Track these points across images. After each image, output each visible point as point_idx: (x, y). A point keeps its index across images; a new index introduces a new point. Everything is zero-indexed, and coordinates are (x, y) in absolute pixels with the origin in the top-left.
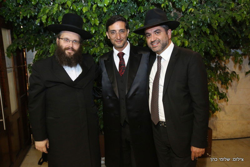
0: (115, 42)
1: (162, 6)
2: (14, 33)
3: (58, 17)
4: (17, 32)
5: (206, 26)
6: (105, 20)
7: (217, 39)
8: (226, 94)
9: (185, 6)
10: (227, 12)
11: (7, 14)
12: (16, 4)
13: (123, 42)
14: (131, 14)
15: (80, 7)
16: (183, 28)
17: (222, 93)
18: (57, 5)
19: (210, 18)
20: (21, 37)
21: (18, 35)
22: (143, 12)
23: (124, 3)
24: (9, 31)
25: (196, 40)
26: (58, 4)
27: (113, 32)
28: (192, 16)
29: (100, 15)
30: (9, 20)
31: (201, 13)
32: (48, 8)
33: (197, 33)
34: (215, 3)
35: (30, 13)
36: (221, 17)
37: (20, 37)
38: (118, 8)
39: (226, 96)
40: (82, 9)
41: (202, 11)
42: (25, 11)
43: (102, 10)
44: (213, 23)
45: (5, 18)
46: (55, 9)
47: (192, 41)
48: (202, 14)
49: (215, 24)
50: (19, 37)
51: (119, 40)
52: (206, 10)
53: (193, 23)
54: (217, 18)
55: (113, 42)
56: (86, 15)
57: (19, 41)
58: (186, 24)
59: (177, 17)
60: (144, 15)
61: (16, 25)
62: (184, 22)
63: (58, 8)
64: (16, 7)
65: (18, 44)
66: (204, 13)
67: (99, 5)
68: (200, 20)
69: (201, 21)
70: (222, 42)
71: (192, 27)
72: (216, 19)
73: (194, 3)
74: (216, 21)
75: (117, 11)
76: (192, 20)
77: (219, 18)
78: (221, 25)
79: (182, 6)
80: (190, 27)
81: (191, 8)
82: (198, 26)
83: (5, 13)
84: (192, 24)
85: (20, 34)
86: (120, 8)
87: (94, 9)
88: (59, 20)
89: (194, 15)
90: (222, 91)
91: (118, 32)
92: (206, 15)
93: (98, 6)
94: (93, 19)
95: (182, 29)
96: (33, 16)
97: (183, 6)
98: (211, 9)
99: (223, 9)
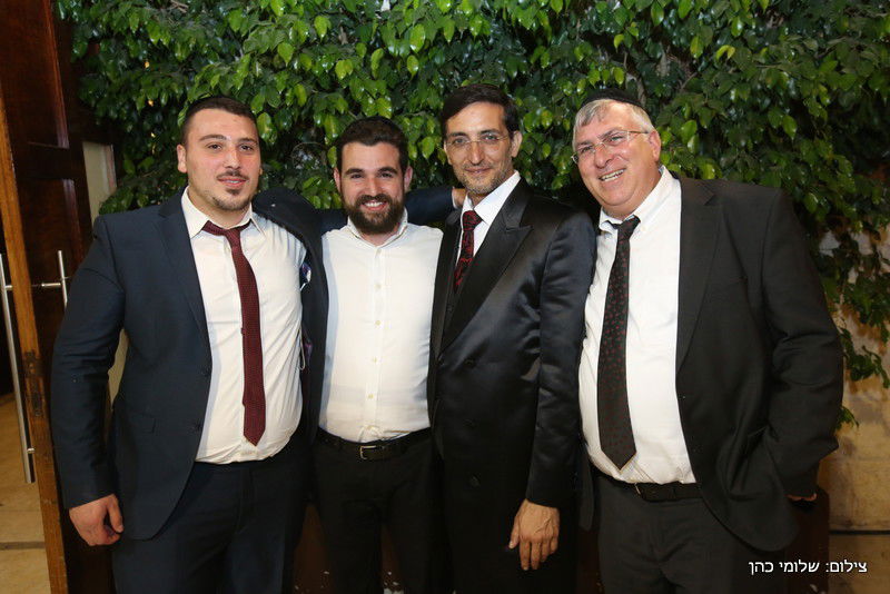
0: (466, 173)
1: (616, 43)
2: (125, 156)
3: (251, 97)
4: (136, 153)
5: (783, 108)
6: (416, 100)
7: (827, 157)
8: (879, 360)
9: (702, 39)
10: (866, 53)
11: (101, 97)
12: (127, 62)
13: (491, 175)
14: (509, 77)
15: (329, 59)
16: (694, 116)
17: (863, 353)
18: (245, 59)
19: (796, 79)
20: (146, 168)
21: (136, 162)
22: (548, 68)
23: (479, 37)
24: (110, 150)
25: (748, 159)
26: (248, 56)
27: (460, 141)
28: (730, 72)
29: (397, 85)
30: (107, 113)
31: (763, 61)
32: (219, 72)
33: (752, 134)
34: (824, 20)
35: (168, 88)
36: (844, 70)
37: (143, 169)
38: (461, 57)
39: (880, 368)
40: (333, 68)
41: (767, 52)
42: (154, 82)
43: (404, 65)
44: (810, 96)
45: (95, 108)
46: (241, 72)
47: (732, 165)
48: (770, 63)
49: (818, 100)
50: (139, 167)
51: (477, 168)
52: (783, 49)
53: (733, 97)
54: (827, 75)
55: (459, 172)
56: (348, 87)
57: (140, 182)
58: (706, 105)
59: (680, 78)
60: (553, 75)
61: (130, 127)
62: (699, 96)
63: (250, 66)
64: (129, 72)
65: (135, 190)
66: (773, 60)
67: (391, 49)
68: (759, 87)
69: (763, 90)
70: (846, 164)
71: (732, 111)
72: (823, 80)
73: (736, 25)
74: (824, 89)
75: (458, 66)
76: (731, 89)
77: (836, 74)
78: (844, 102)
79: (692, 37)
80: (723, 114)
81: (725, 44)
82: (756, 108)
83: (97, 91)
84: (732, 104)
85: (141, 160)
86: (470, 57)
87: (374, 66)
88: (253, 108)
89: (738, 71)
90: (864, 348)
91: (474, 138)
92: (779, 67)
93: (388, 55)
94: (371, 101)
95: (690, 122)
96: (178, 97)
97: (696, 40)
98: (803, 45)
99: (854, 42)
